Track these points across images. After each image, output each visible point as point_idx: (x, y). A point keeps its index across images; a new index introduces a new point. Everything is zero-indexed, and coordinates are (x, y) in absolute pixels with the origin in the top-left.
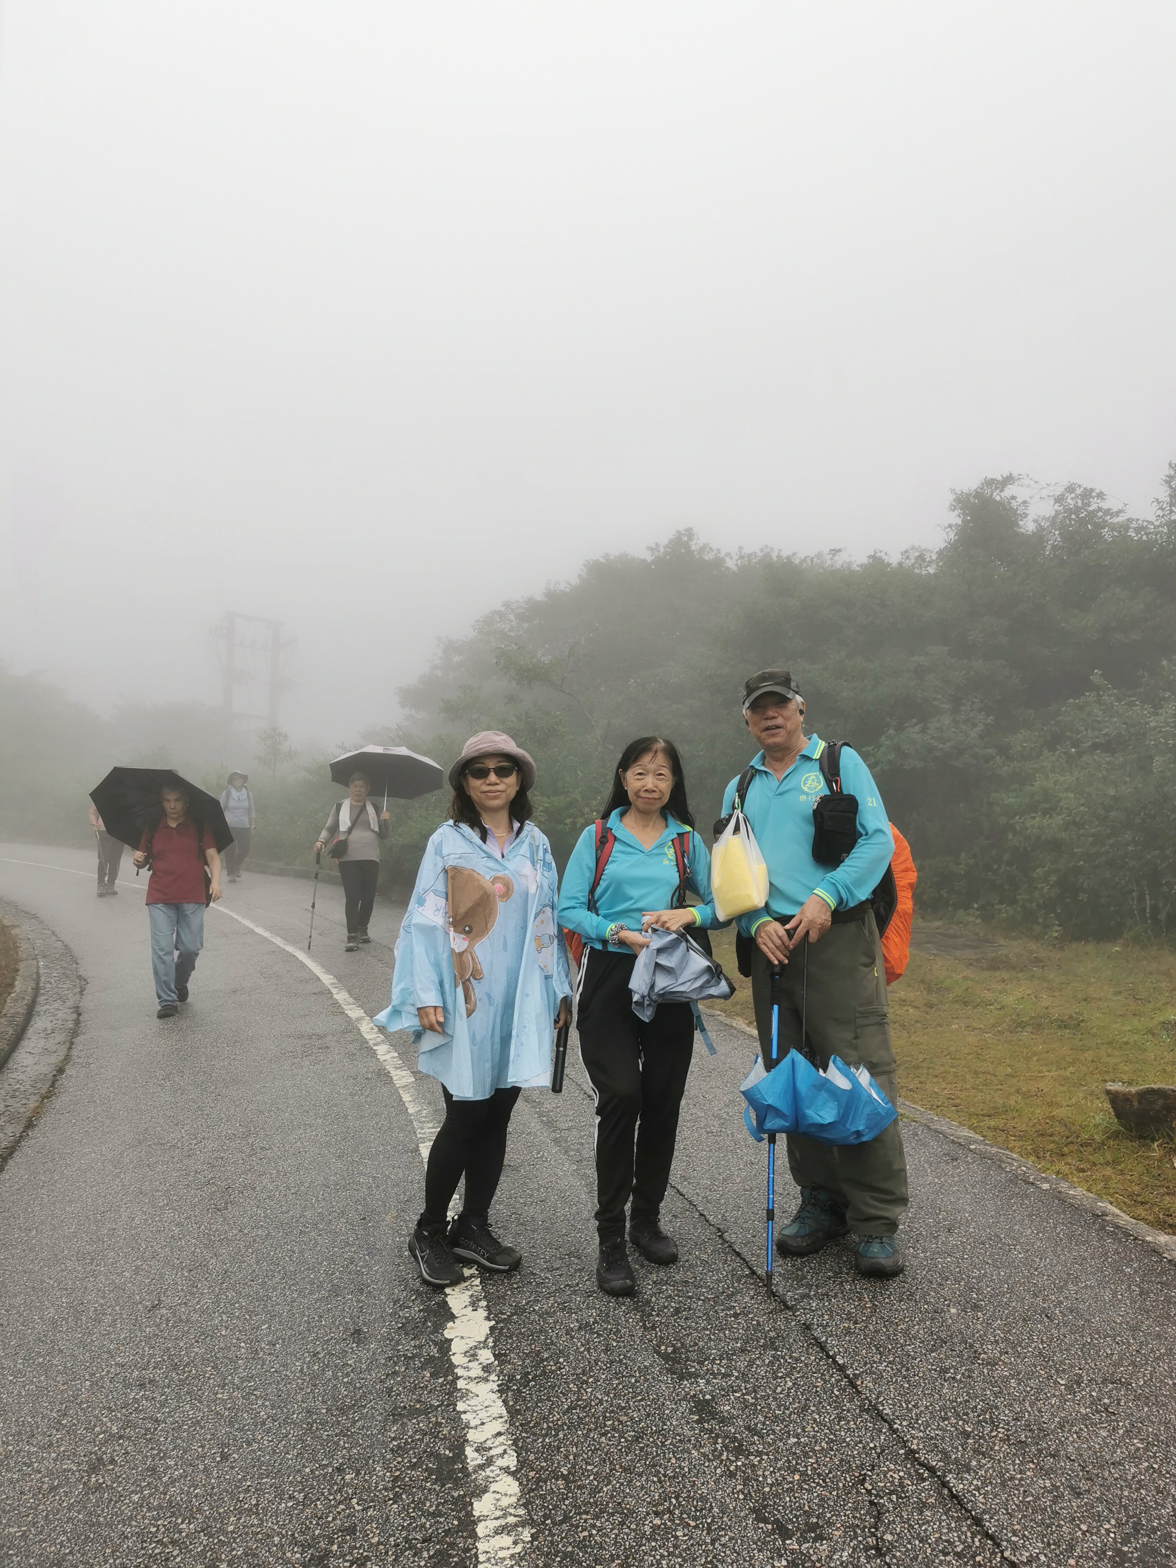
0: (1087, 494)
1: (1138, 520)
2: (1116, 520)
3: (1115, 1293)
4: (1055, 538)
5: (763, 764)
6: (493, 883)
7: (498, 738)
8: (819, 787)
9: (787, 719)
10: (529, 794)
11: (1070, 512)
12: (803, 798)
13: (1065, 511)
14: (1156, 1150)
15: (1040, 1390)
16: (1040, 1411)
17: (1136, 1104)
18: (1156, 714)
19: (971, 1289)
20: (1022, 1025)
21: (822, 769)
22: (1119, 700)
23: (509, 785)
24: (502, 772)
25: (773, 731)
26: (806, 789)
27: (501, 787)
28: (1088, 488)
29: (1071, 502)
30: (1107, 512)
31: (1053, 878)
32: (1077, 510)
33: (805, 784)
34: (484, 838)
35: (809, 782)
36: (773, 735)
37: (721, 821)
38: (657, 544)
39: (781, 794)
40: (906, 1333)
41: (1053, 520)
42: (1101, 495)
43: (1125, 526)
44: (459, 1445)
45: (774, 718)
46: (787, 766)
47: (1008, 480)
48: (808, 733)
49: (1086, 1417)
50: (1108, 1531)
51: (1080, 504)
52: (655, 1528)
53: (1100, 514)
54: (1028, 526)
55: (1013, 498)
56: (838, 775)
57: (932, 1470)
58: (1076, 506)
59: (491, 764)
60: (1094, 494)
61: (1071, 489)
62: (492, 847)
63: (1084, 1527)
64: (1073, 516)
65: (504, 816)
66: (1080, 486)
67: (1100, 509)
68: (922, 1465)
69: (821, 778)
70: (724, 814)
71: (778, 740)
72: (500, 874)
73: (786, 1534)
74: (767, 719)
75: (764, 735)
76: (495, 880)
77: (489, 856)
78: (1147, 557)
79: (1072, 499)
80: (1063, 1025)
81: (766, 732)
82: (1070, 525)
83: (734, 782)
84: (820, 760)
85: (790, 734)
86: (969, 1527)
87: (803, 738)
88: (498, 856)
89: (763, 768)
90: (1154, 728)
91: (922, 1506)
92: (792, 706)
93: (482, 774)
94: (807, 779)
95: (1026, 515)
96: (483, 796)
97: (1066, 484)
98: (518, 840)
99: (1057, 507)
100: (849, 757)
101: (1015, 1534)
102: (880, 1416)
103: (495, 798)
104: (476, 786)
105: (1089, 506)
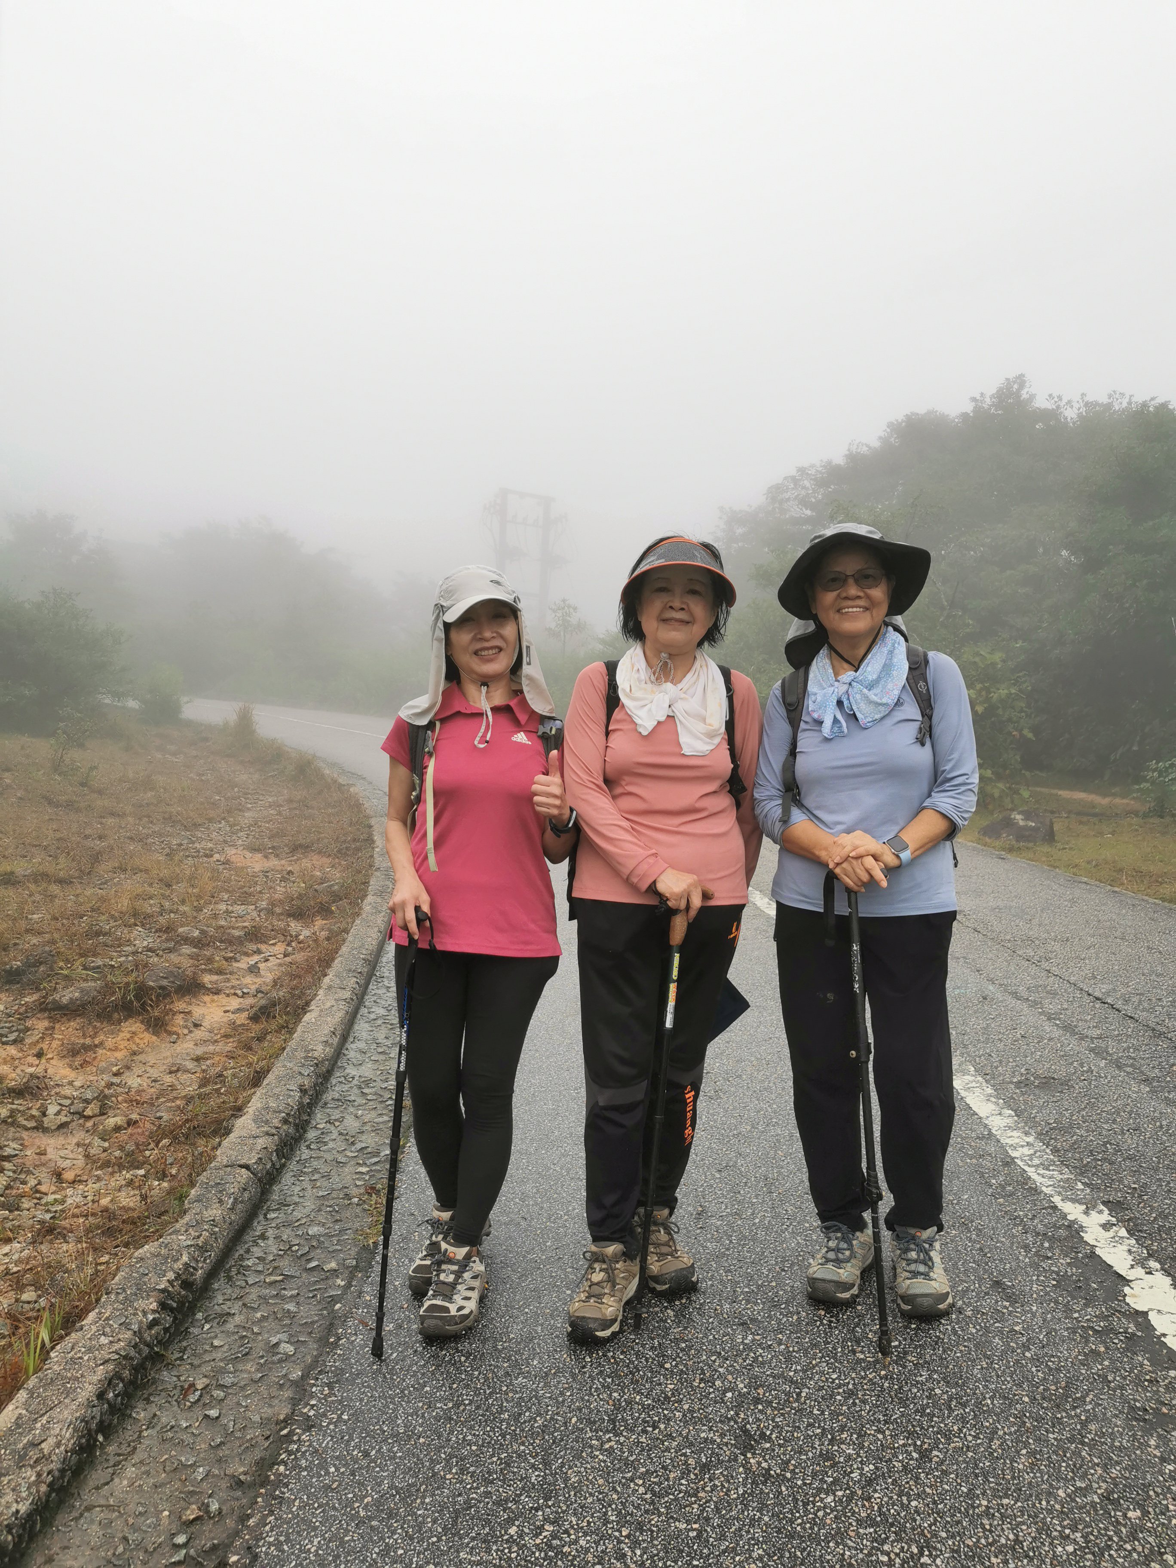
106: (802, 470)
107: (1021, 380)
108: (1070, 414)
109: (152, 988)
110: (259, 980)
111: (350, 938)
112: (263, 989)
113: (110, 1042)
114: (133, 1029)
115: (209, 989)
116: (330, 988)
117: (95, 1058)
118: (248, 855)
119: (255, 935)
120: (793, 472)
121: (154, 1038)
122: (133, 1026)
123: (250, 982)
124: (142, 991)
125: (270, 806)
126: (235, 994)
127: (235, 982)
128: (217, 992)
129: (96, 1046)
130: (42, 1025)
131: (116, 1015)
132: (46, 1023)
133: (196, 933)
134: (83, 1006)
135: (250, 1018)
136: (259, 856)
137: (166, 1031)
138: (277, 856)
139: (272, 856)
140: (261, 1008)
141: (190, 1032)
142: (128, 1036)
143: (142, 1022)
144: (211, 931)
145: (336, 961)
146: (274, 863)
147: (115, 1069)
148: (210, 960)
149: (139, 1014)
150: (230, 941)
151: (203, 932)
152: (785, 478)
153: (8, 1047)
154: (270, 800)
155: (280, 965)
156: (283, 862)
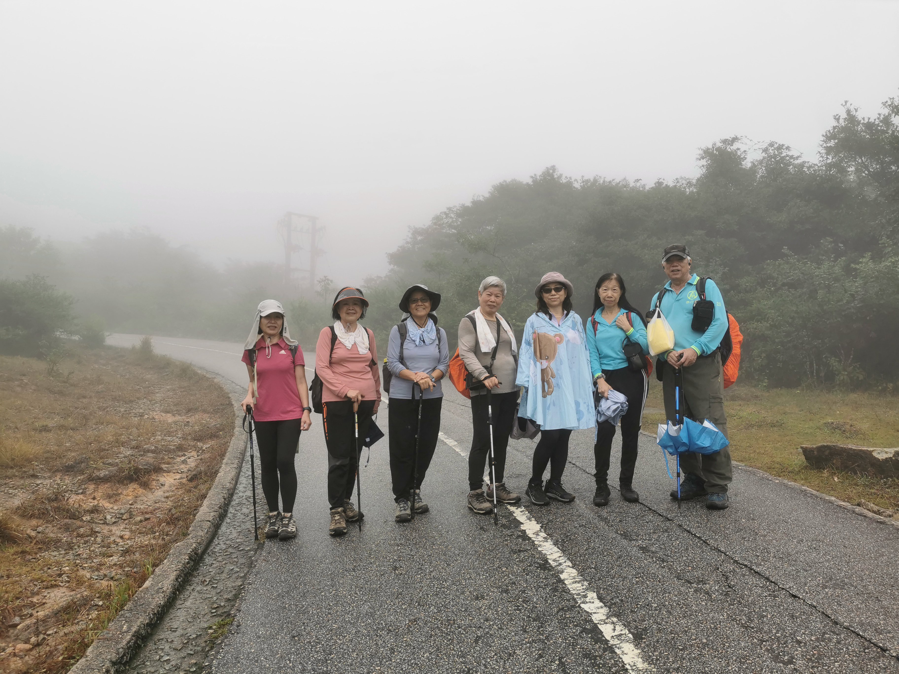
0: (780, 147)
1: (808, 162)
2: (796, 162)
3: (814, 515)
4: (761, 172)
5: (670, 287)
6: (555, 337)
7: (555, 275)
8: (695, 297)
9: (682, 267)
10: (571, 298)
11: (771, 157)
12: (688, 302)
13: (769, 157)
14: (826, 473)
15: (786, 543)
16: (787, 549)
17: (816, 453)
18: (819, 268)
19: (750, 514)
20: (752, 426)
21: (697, 289)
22: (798, 261)
23: (562, 295)
24: (557, 290)
25: (675, 273)
26: (689, 298)
27: (557, 296)
28: (781, 144)
29: (772, 152)
30: (792, 157)
31: (764, 355)
32: (775, 156)
33: (689, 296)
34: (550, 319)
35: (691, 295)
36: (676, 274)
37: (649, 312)
38: (535, 175)
39: (678, 300)
40: (724, 527)
41: (761, 162)
42: (788, 148)
43: (802, 165)
44: (546, 561)
45: (677, 266)
46: (681, 288)
47: (735, 139)
48: (691, 273)
49: (806, 551)
50: (819, 580)
51: (776, 153)
52: (637, 582)
53: (788, 158)
54: (747, 164)
55: (738, 149)
56: (704, 292)
57: (746, 566)
58: (774, 154)
59: (553, 287)
60: (784, 147)
61: (771, 145)
62: (554, 322)
63: (810, 579)
64: (773, 160)
65: (560, 309)
66: (776, 143)
67: (787, 156)
68: (741, 564)
69: (696, 293)
70: (651, 309)
71: (678, 276)
72: (558, 333)
73: (691, 583)
74: (673, 267)
75: (671, 274)
76: (556, 335)
77: (553, 326)
78: (814, 183)
79: (772, 150)
80: (773, 425)
81: (672, 273)
82: (771, 164)
83: (657, 295)
84: (696, 285)
85: (683, 275)
86: (764, 580)
87: (689, 275)
88: (557, 326)
89: (670, 289)
90: (817, 276)
91: (744, 576)
92: (685, 261)
93: (549, 291)
94: (690, 294)
95: (746, 158)
96: (550, 300)
97: (769, 142)
98: (566, 319)
99: (764, 154)
100: (711, 285)
101: (782, 581)
102: (720, 551)
103: (555, 301)
104: (547, 297)
105: (782, 154)
106: (449, 209)
107: (553, 168)
108: (577, 185)
109: (142, 469)
110: (188, 466)
111: (231, 445)
112: (190, 469)
113: (125, 492)
114: (134, 487)
115: (165, 470)
116: (227, 464)
117: (120, 499)
118: (163, 414)
119: (180, 448)
120: (445, 210)
121: (144, 491)
122: (133, 486)
123: (184, 467)
124: (137, 471)
125: (169, 391)
126: (178, 472)
127: (177, 468)
128: (169, 472)
129: (119, 494)
130: (92, 487)
131: (125, 482)
132: (93, 486)
133: (153, 448)
134: (110, 477)
135: (188, 480)
136: (169, 415)
137: (148, 488)
138: (179, 414)
139: (177, 415)
140: (194, 475)
141: (160, 488)
142: (133, 490)
143: (137, 484)
144: (160, 447)
145: (227, 454)
146: (178, 418)
147: (130, 502)
148: (163, 459)
149: (136, 480)
150: (169, 451)
151: (155, 447)
152: (441, 213)
153: (79, 496)
154: (168, 387)
155: (196, 460)
156: (183, 417)
